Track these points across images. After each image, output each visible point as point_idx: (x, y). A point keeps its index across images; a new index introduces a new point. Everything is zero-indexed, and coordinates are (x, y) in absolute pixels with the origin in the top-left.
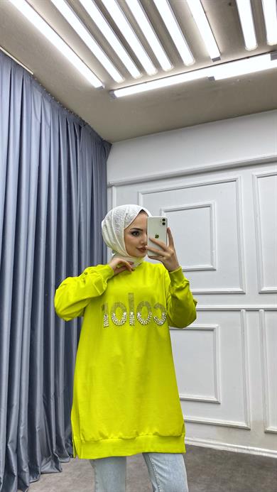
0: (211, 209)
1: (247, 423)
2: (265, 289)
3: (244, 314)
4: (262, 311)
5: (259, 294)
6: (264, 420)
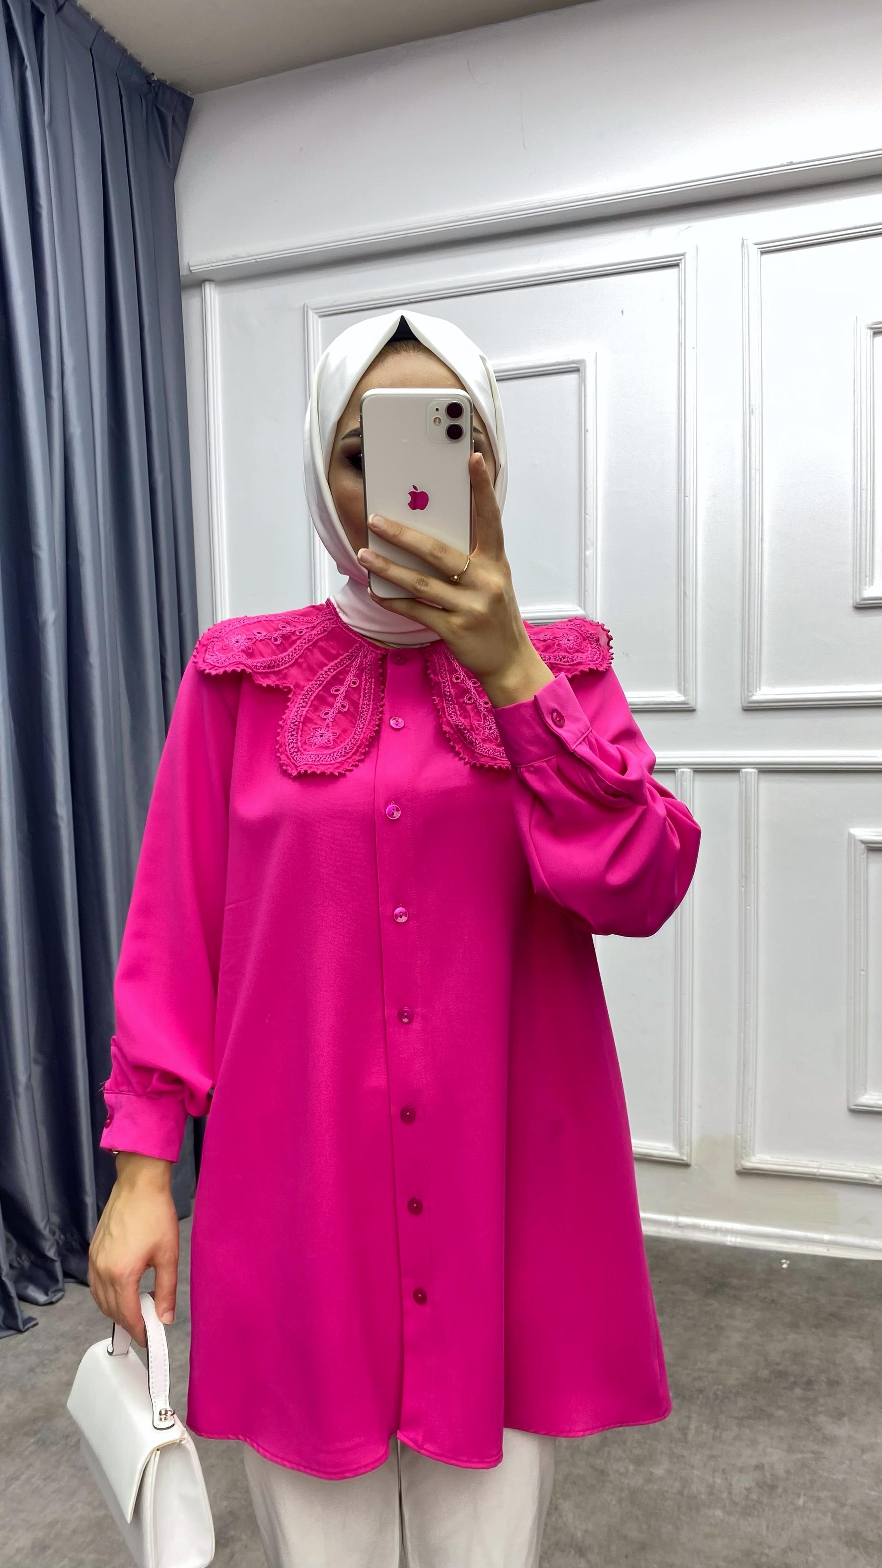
0: (582, 382)
1: (680, 1146)
2: (767, 693)
3: (687, 784)
4: (751, 773)
5: (744, 712)
6: (739, 1134)
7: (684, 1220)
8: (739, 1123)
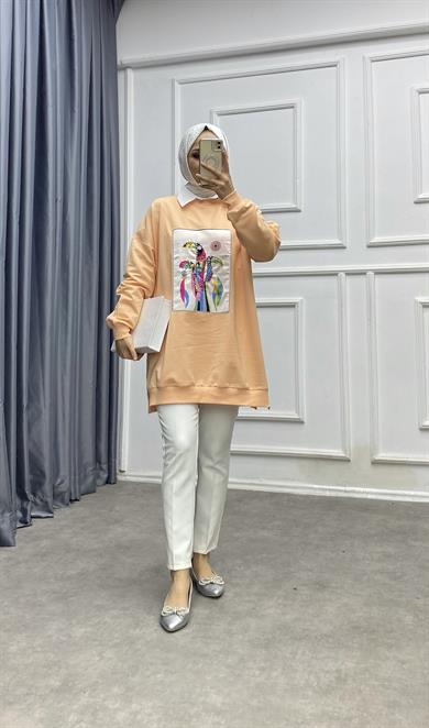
0: (296, 111)
1: (345, 452)
2: (377, 239)
3: (343, 279)
4: (371, 275)
5: (367, 247)
6: (371, 443)
7: (348, 489)
8: (371, 438)
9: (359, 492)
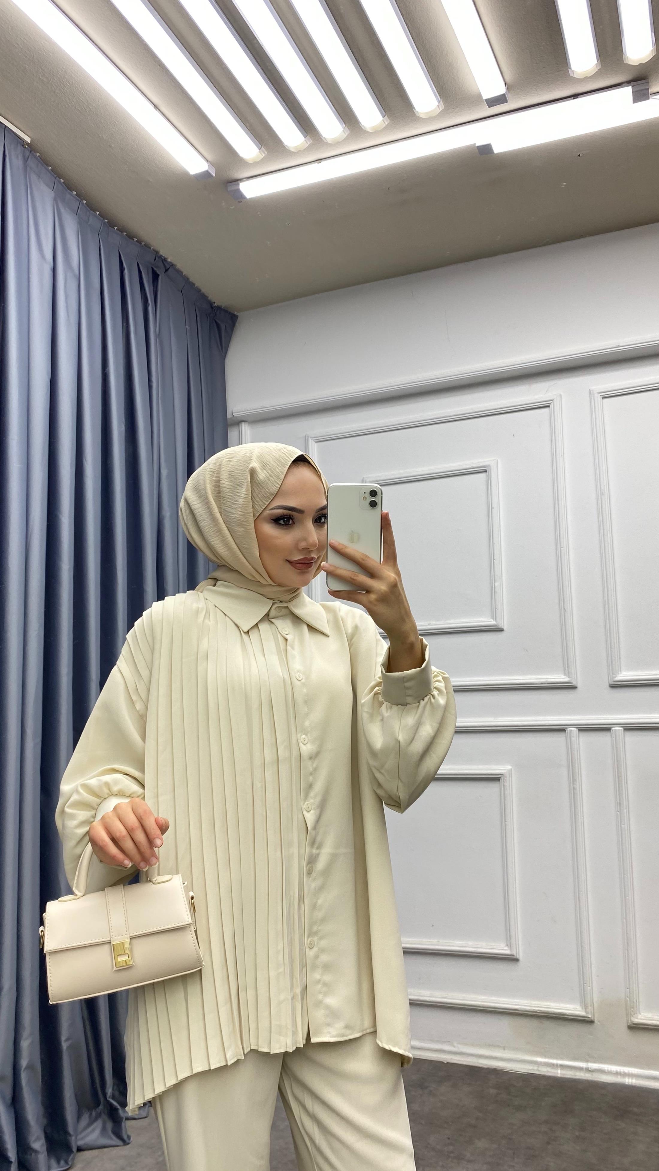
0: (490, 477)
1: (585, 1007)
2: (624, 676)
3: (574, 738)
4: (619, 730)
5: (610, 688)
6: (628, 997)
7: (592, 1066)
8: (627, 988)
9: (610, 1073)
